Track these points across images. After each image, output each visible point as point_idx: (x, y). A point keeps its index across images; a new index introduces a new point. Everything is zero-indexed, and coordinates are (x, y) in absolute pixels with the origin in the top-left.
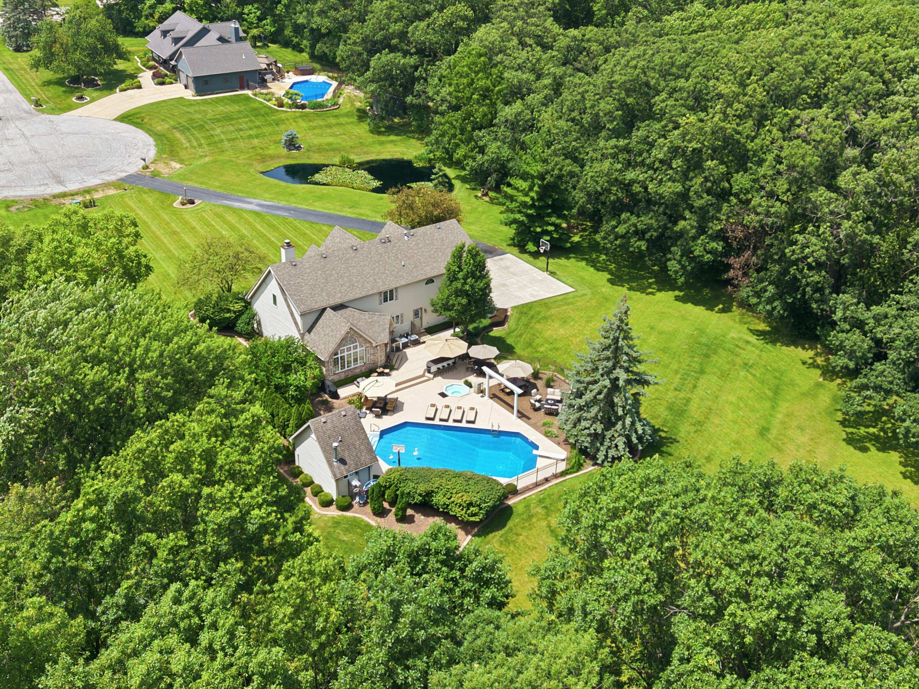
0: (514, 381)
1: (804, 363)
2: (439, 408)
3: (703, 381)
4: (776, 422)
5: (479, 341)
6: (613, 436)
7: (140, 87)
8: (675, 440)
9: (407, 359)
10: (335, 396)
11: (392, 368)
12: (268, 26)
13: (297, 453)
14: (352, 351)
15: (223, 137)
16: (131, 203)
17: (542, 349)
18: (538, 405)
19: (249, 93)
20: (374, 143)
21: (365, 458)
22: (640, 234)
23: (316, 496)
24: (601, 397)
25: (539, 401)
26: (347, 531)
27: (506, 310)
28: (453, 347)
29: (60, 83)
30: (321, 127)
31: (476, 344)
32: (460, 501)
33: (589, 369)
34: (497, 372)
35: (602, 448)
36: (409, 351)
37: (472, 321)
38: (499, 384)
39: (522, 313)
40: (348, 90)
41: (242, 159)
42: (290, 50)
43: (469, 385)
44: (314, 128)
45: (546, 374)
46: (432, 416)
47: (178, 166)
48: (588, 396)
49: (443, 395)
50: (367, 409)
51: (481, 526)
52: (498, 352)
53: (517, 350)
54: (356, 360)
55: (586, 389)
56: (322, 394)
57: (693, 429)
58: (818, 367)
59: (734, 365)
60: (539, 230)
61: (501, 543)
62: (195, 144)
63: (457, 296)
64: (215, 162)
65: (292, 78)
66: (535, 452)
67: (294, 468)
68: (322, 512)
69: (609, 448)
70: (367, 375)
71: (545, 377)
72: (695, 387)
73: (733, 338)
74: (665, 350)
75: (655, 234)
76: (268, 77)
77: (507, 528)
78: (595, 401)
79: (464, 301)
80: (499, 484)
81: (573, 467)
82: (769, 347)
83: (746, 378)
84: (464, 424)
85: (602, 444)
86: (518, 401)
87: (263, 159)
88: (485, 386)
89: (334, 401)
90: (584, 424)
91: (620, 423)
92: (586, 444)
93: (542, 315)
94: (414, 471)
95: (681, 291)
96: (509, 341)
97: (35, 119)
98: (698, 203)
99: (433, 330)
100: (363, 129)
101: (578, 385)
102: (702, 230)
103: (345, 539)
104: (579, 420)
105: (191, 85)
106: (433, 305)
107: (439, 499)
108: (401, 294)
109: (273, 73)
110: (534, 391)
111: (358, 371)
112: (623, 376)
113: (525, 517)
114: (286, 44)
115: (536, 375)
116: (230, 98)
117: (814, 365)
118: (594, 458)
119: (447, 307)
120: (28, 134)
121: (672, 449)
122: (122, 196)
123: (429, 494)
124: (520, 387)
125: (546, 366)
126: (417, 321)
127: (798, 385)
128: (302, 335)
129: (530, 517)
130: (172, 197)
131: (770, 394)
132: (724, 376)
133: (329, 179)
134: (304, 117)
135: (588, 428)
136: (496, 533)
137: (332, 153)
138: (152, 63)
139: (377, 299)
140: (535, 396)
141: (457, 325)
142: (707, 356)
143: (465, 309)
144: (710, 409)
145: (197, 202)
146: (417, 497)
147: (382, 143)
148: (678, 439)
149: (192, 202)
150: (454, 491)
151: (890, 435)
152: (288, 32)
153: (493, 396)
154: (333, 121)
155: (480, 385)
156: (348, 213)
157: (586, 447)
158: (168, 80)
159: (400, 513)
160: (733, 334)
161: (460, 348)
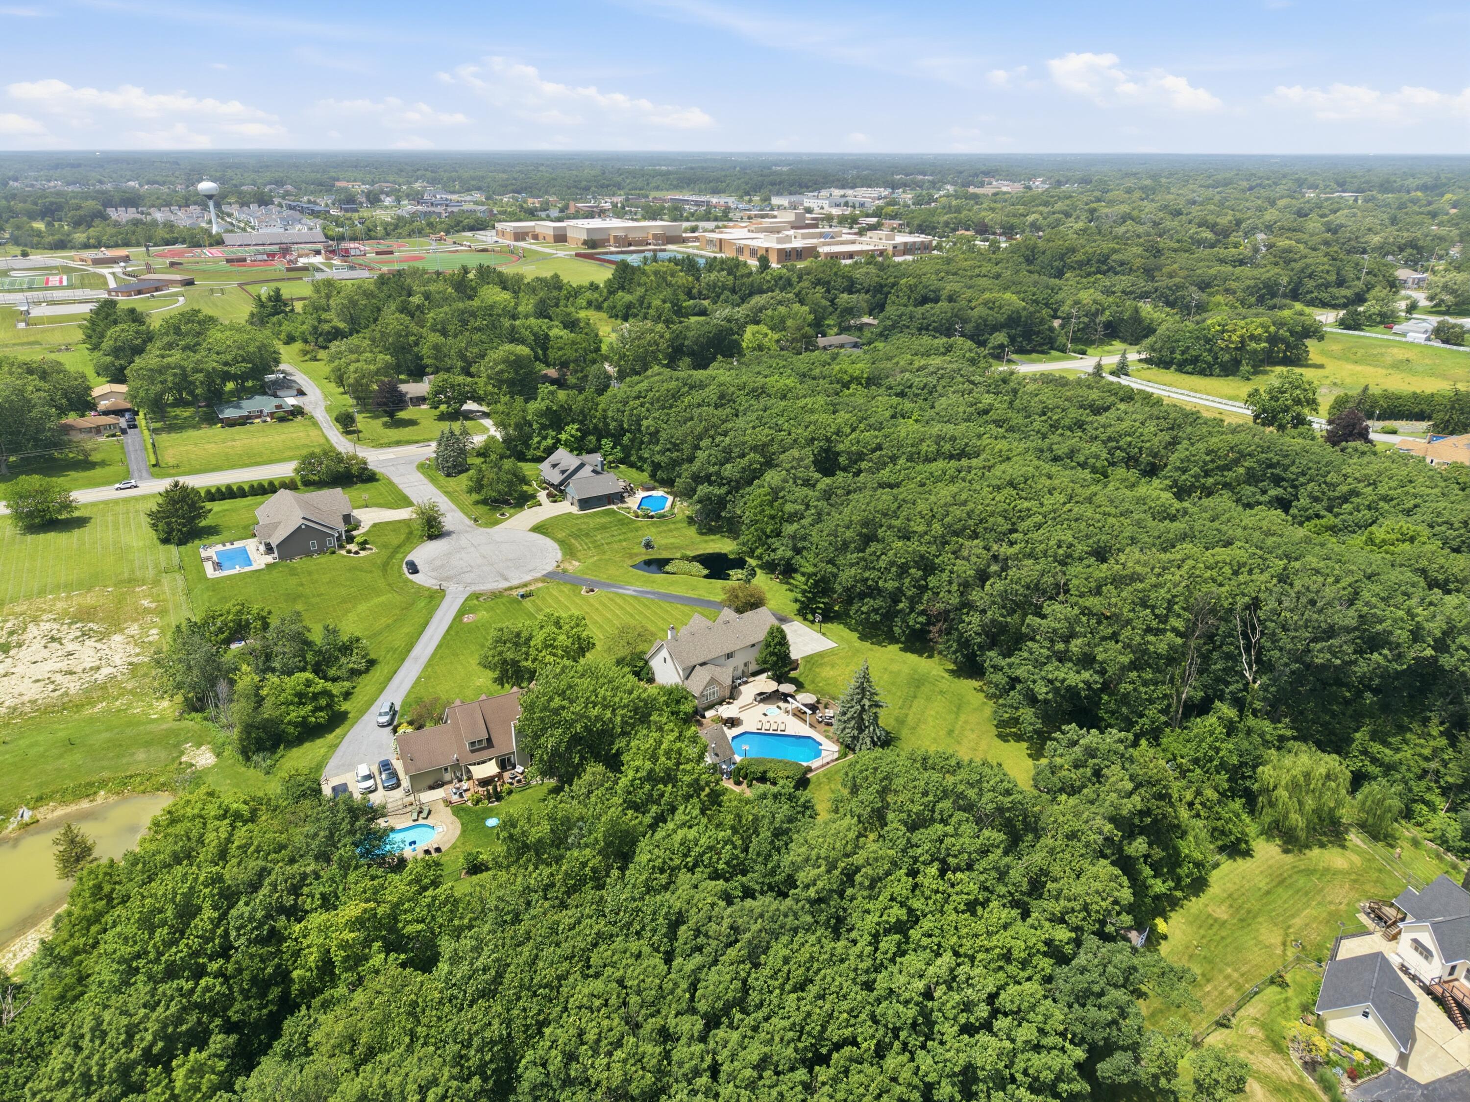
0: (805, 705)
1: (975, 689)
2: (764, 723)
3: (916, 703)
4: (958, 726)
5: (783, 681)
6: (864, 737)
7: (541, 504)
8: (899, 738)
9: (742, 693)
10: (704, 717)
11: (734, 699)
14: (712, 690)
15: (603, 541)
16: (555, 593)
17: (821, 685)
18: (820, 720)
19: (614, 507)
20: (700, 541)
21: (727, 752)
22: (876, 611)
24: (856, 715)
25: (821, 717)
27: (798, 660)
28: (768, 685)
29: (485, 503)
30: (665, 531)
31: (782, 683)
32: (782, 775)
33: (849, 699)
34: (796, 700)
35: (858, 745)
36: (742, 688)
37: (779, 669)
38: (798, 708)
39: (807, 661)
40: (680, 502)
41: (618, 557)
44: (661, 532)
45: (824, 700)
46: (760, 728)
47: (577, 564)
49: (765, 714)
50: (723, 724)
52: (795, 688)
53: (806, 686)
54: (713, 695)
55: (847, 710)
56: (697, 716)
57: (910, 731)
59: (934, 692)
60: (814, 606)
62: (585, 547)
63: (770, 655)
64: (600, 560)
65: (641, 494)
69: (862, 744)
70: (720, 703)
71: (824, 702)
72: (911, 706)
73: (934, 675)
74: (893, 684)
75: (885, 611)
76: (625, 495)
78: (853, 718)
79: (774, 658)
80: (802, 766)
81: (842, 756)
83: (941, 700)
84: (779, 732)
85: (858, 742)
86: (809, 717)
87: (631, 556)
88: (789, 709)
89: (704, 720)
90: (847, 730)
91: (867, 730)
92: (849, 742)
93: (819, 662)
94: (755, 760)
95: (903, 645)
96: (801, 680)
97: (476, 531)
98: (909, 593)
99: (755, 674)
100: (692, 531)
101: (844, 709)
102: (912, 610)
104: (844, 728)
105: (576, 503)
106: (755, 660)
107: (770, 775)
108: (737, 655)
109: (628, 492)
110: (818, 711)
111: (715, 702)
112: (866, 703)
114: (633, 466)
115: (818, 702)
116: (603, 512)
117: (982, 690)
118: (853, 750)
119: (764, 661)
120: (474, 543)
121: (898, 743)
122: (547, 588)
123: (765, 772)
124: (810, 709)
125: (823, 695)
126: (746, 670)
127: (971, 703)
128: (683, 682)
130: (579, 587)
131: (955, 709)
132: (928, 699)
133: (675, 570)
134: (654, 523)
135: (850, 733)
137: (674, 550)
138: (546, 486)
139: (724, 658)
140: (819, 714)
141: (769, 671)
142: (918, 687)
143: (775, 663)
144: (920, 720)
145: (596, 590)
146: (757, 774)
147: (706, 541)
148: (901, 737)
149: (593, 590)
150: (779, 770)
153: (795, 715)
155: (786, 708)
156: (691, 594)
157: (849, 744)
158: (559, 499)
159: (749, 783)
160: (934, 672)
161: (772, 686)
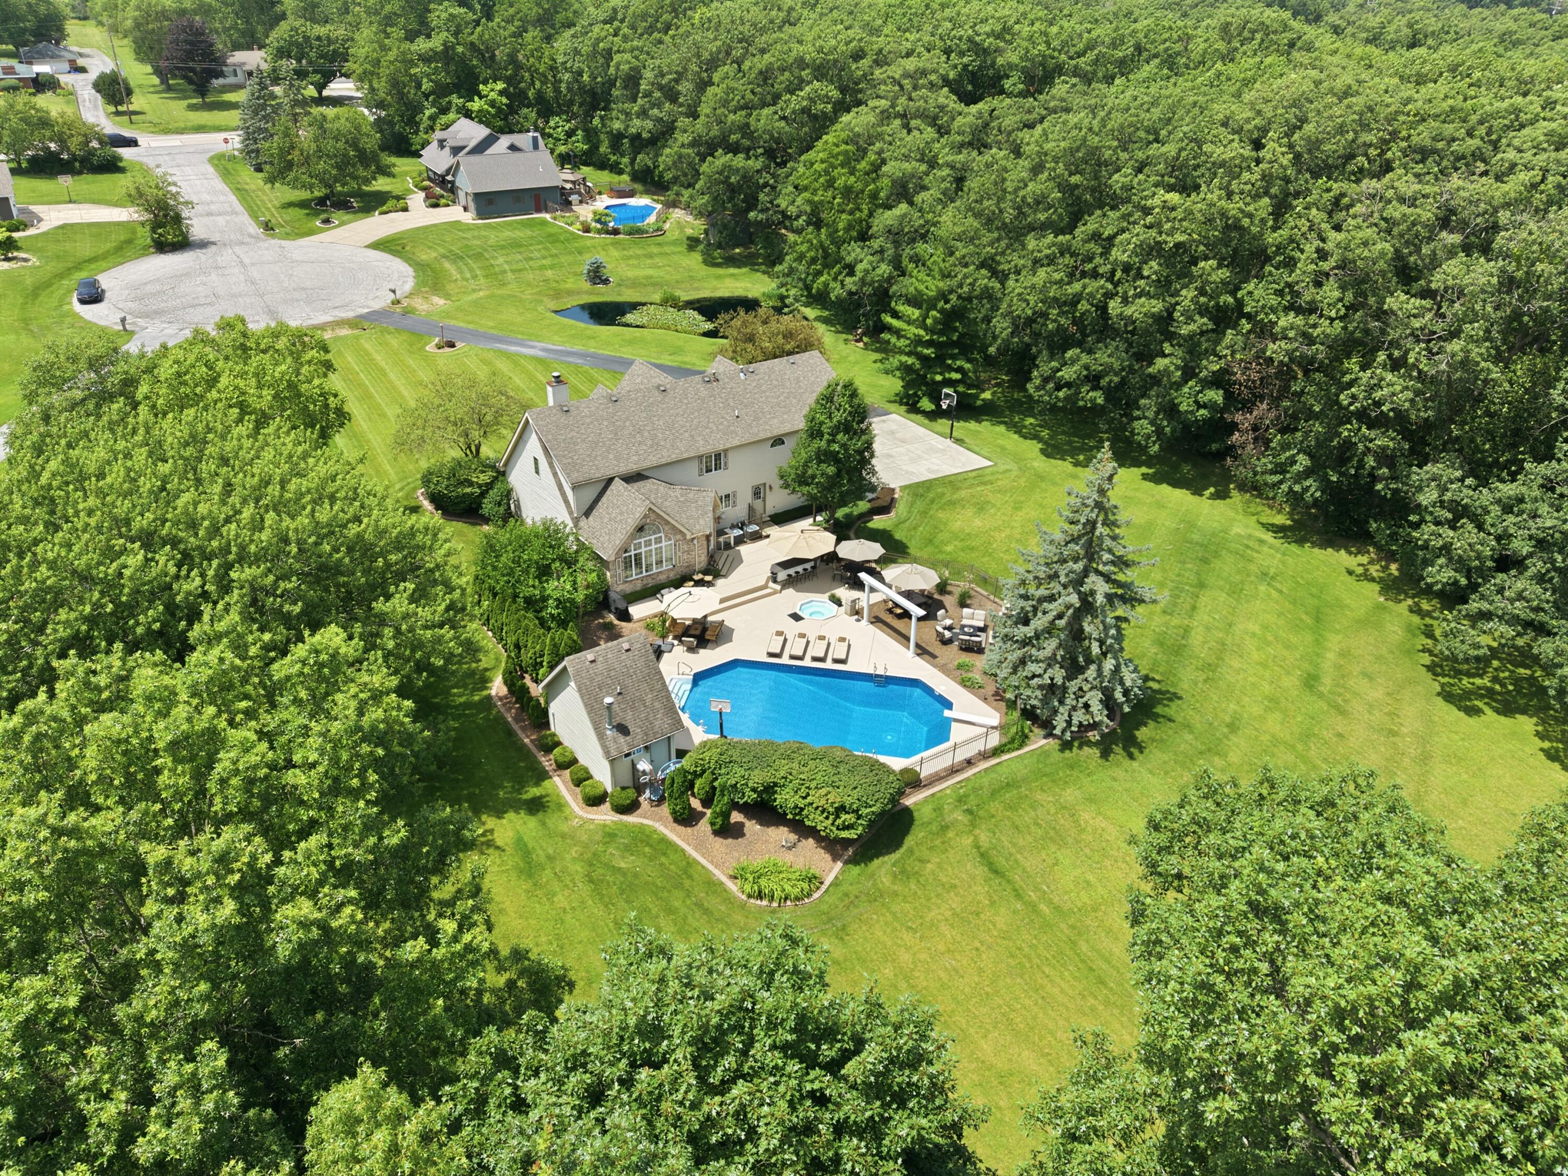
0: (909, 595)
1: (1350, 573)
2: (790, 638)
3: (1205, 599)
4: (1327, 665)
5: (852, 535)
6: (1081, 689)
7: (405, 209)
8: (1175, 694)
9: (741, 561)
10: (625, 616)
11: (717, 575)
12: (579, 144)
13: (551, 711)
14: (653, 547)
15: (506, 267)
16: (367, 346)
17: (949, 548)
18: (948, 634)
19: (548, 216)
20: (708, 276)
21: (661, 723)
22: (1093, 380)
23: (578, 785)
24: (1062, 623)
25: (950, 628)
26: (627, 849)
27: (893, 490)
28: (811, 541)
29: (303, 204)
30: (638, 257)
31: (848, 538)
32: (823, 802)
33: (1042, 575)
34: (882, 580)
35: (1061, 710)
36: (744, 550)
37: (843, 504)
38: (885, 601)
39: (916, 495)
40: (678, 214)
41: (528, 294)
42: (606, 172)
43: (838, 603)
44: (630, 257)
45: (959, 586)
46: (778, 651)
47: (441, 302)
48: (1039, 622)
49: (796, 617)
50: (675, 638)
51: (857, 845)
52: (883, 551)
53: (912, 551)
54: (660, 562)
55: (1035, 609)
56: (605, 613)
57: (1202, 677)
58: (1373, 580)
59: (1248, 575)
60: (939, 378)
61: (895, 876)
62: (468, 275)
63: (820, 462)
64: (488, 297)
66: (947, 713)
67: (546, 737)
68: (585, 815)
69: (1074, 708)
70: (678, 583)
71: (957, 591)
72: (1194, 608)
73: (1239, 535)
75: (1116, 379)
76: (574, 198)
77: (902, 850)
78: (1050, 630)
79: (831, 470)
80: (889, 771)
81: (1012, 741)
82: (1294, 547)
83: (1269, 595)
84: (829, 665)
85: (1061, 702)
86: (918, 629)
87: (557, 294)
88: (863, 604)
89: (623, 624)
90: (1032, 668)
91: (1093, 667)
92: (1034, 702)
93: (947, 497)
94: (744, 747)
95: (1149, 467)
96: (897, 536)
97: (261, 244)
98: (1188, 329)
99: (782, 518)
101: (1022, 603)
102: (1189, 373)
103: (623, 865)
104: (1023, 662)
105: (472, 205)
106: (782, 477)
107: (785, 798)
108: (732, 459)
109: (580, 194)
110: (941, 613)
111: (663, 578)
112: (1100, 588)
113: (934, 827)
114: (602, 165)
115: (942, 588)
116: (521, 223)
117: (1367, 577)
118: (1047, 726)
119: (803, 480)
120: (247, 261)
121: (1172, 710)
122: (357, 338)
123: (770, 789)
124: (919, 605)
125: (958, 573)
126: (758, 504)
127: (1348, 606)
128: (576, 521)
129: (945, 828)
130: (426, 338)
131: (1308, 620)
132: (1235, 591)
133: (645, 321)
134: (615, 244)
135: (1040, 676)
136: (886, 858)
137: (650, 289)
138: (427, 183)
139: (694, 467)
140: (944, 620)
141: (819, 511)
142: (1205, 561)
143: (833, 483)
144: (1223, 644)
145: (459, 345)
146: (747, 791)
147: (719, 277)
148: (1181, 693)
149: (452, 345)
150: (813, 785)
151: (1511, 688)
152: (604, 149)
153: (876, 620)
154: (655, 250)
155: (854, 601)
157: (1033, 707)
158: (443, 201)
159: (719, 821)
160: (1237, 529)
161: (823, 543)
